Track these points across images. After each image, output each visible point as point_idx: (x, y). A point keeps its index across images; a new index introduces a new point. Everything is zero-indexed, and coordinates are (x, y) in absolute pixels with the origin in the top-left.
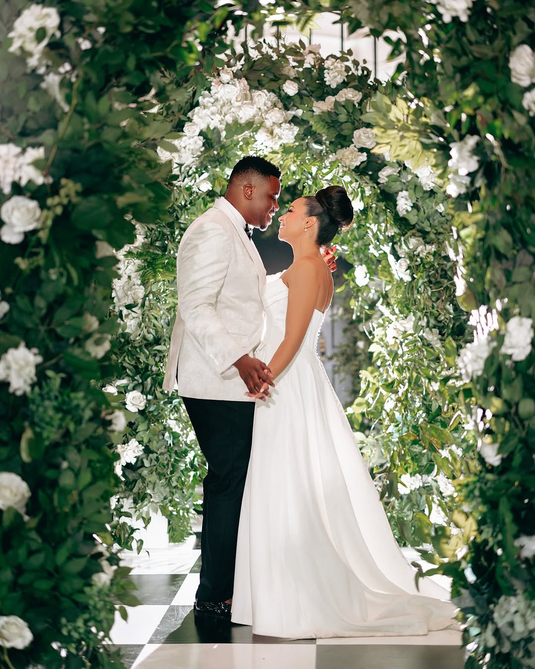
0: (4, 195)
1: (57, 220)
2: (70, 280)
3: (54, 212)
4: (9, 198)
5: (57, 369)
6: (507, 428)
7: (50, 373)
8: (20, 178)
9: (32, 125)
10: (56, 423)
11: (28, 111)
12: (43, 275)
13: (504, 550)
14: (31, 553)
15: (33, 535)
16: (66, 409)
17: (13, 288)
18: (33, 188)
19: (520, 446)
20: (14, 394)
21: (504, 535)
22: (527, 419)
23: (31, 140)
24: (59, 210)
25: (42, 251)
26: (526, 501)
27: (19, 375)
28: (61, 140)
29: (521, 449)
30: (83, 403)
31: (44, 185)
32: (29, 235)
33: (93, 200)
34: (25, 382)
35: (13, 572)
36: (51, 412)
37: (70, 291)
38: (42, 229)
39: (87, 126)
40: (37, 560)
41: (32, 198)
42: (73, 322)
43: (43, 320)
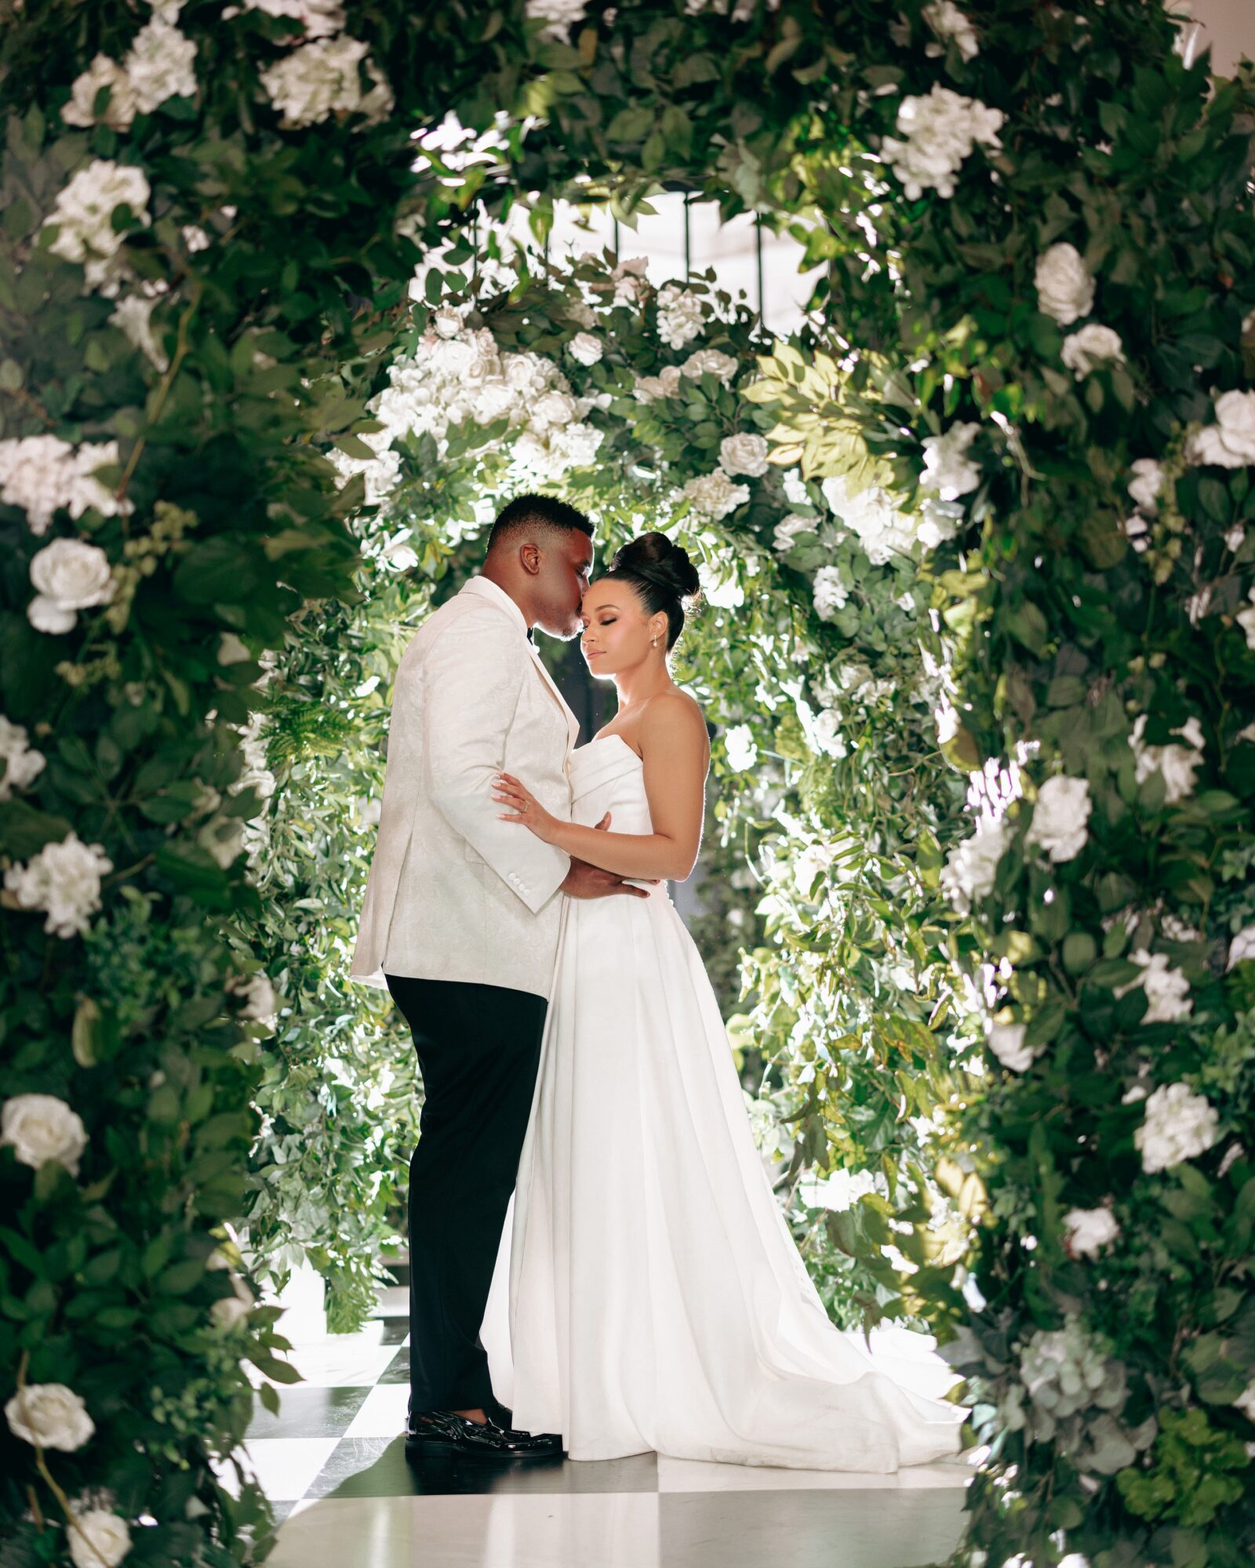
0: (34, 537)
1: (145, 585)
2: (170, 703)
3: (139, 569)
4: (43, 543)
5: (143, 885)
6: (1041, 994)
7: (130, 892)
8: (69, 504)
9: (92, 398)
10: (144, 990)
11: (86, 369)
12: (113, 697)
13: (1038, 1238)
14: (94, 1251)
15: (98, 1213)
16: (161, 964)
17: (53, 723)
18: (95, 523)
19: (1069, 1027)
20: (55, 935)
21: (1039, 1208)
22: (1080, 975)
23: (90, 428)
24: (149, 566)
25: (111, 648)
26: (1082, 1139)
27: (68, 898)
28: (154, 427)
29: (1071, 1032)
30: (197, 950)
31: (115, 518)
32: (86, 616)
33: (217, 545)
34: (79, 910)
35: (55, 1293)
36: (134, 966)
37: (169, 726)
38: (114, 604)
39: (208, 398)
40: (106, 1266)
41: (92, 543)
42: (175, 790)
43: (113, 786)
